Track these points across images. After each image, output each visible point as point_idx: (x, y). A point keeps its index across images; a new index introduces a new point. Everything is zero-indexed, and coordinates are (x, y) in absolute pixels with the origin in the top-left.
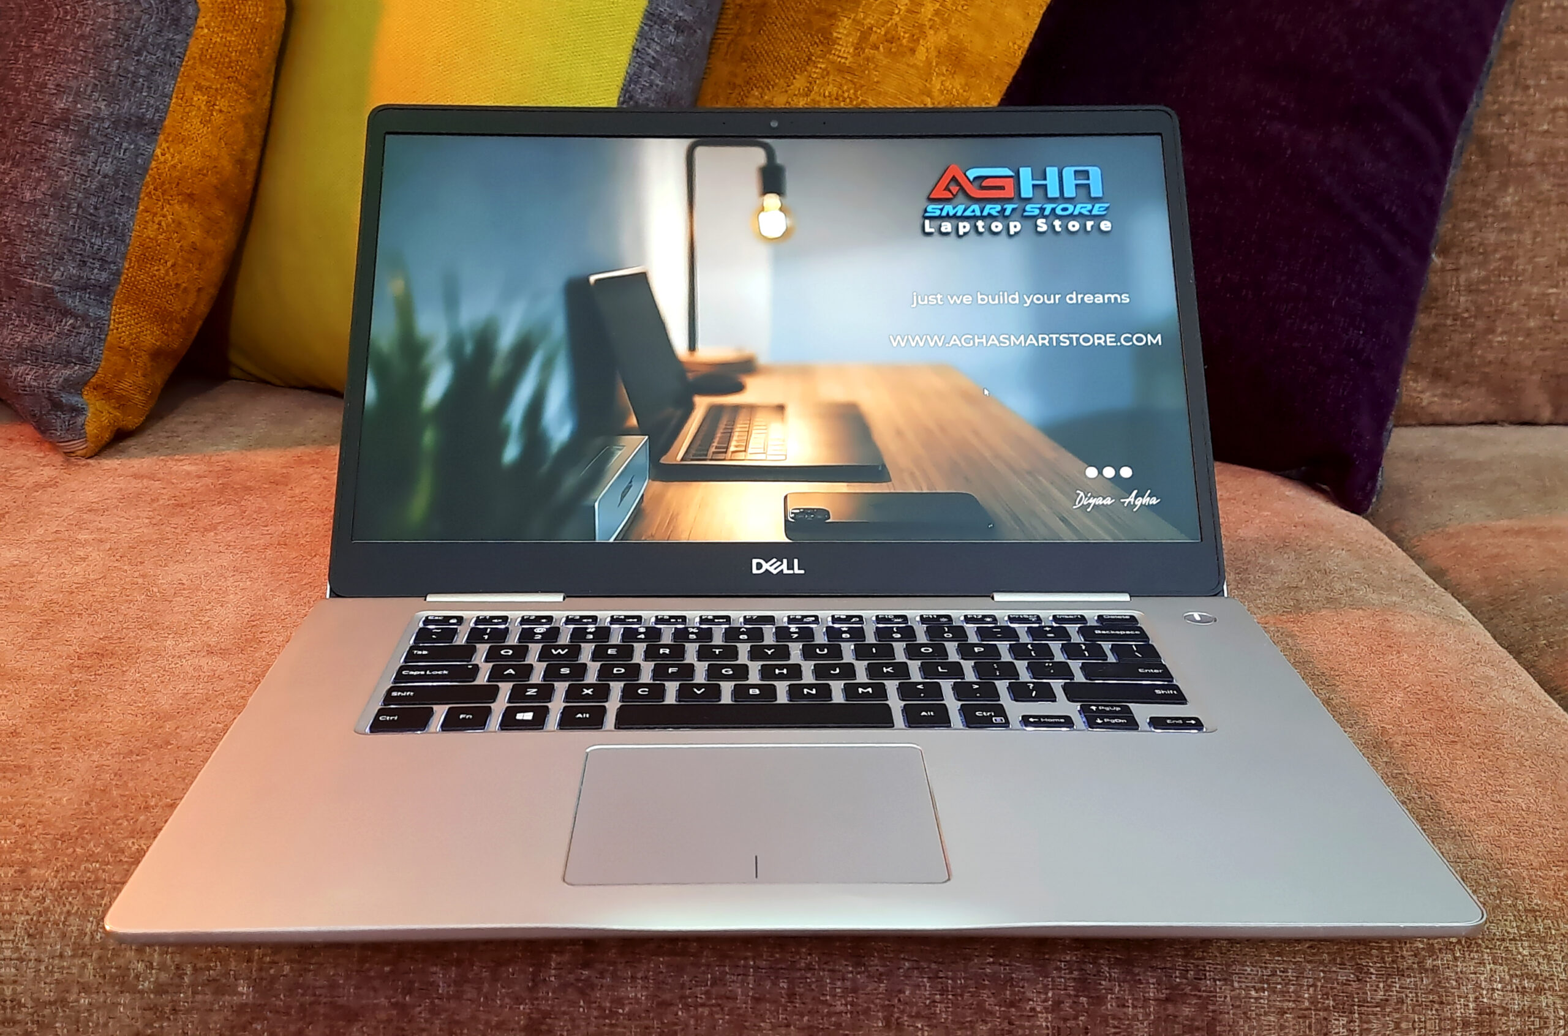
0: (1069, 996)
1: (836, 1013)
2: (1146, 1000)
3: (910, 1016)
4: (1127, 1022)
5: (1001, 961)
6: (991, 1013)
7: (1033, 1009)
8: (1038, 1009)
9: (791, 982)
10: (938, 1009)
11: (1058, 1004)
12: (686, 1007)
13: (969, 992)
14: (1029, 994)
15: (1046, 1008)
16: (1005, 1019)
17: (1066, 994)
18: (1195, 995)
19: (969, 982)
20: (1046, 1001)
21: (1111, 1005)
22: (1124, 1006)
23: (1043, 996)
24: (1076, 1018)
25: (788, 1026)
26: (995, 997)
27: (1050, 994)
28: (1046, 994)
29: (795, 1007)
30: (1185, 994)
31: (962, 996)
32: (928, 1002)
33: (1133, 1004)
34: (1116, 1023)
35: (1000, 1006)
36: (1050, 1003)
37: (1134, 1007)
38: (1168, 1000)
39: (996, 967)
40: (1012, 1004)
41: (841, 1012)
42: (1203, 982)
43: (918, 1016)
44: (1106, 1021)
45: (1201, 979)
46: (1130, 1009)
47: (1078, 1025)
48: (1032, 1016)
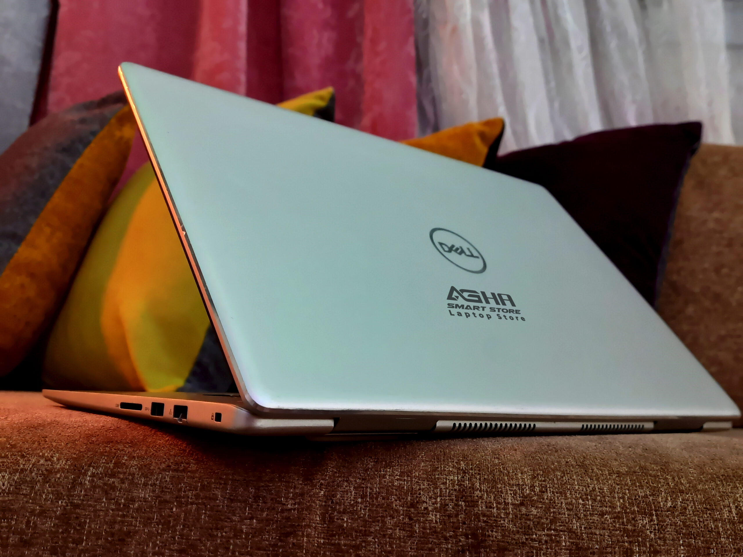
0: (452, 500)
1: (286, 510)
2: (507, 504)
3: (339, 512)
4: (493, 519)
5: (406, 478)
6: (397, 511)
7: (426, 508)
8: (430, 508)
9: (257, 489)
10: (359, 508)
11: (444, 506)
12: (180, 505)
13: (382, 496)
14: (424, 498)
15: (436, 508)
16: (406, 516)
17: (450, 500)
18: (541, 502)
19: (382, 490)
20: (436, 503)
21: (482, 507)
22: (491, 507)
23: (434, 500)
24: (457, 515)
25: (251, 518)
26: (400, 501)
27: (439, 500)
28: (436, 499)
29: (259, 505)
30: (533, 500)
31: (377, 498)
32: (352, 502)
33: (497, 506)
34: (485, 519)
35: (403, 507)
36: (439, 505)
37: (498, 509)
38: (522, 504)
39: (401, 482)
40: (412, 505)
41: (291, 510)
42: (545, 494)
43: (344, 512)
44: (478, 518)
45: (544, 492)
46: (495, 509)
47: (458, 520)
48: (425, 514)
